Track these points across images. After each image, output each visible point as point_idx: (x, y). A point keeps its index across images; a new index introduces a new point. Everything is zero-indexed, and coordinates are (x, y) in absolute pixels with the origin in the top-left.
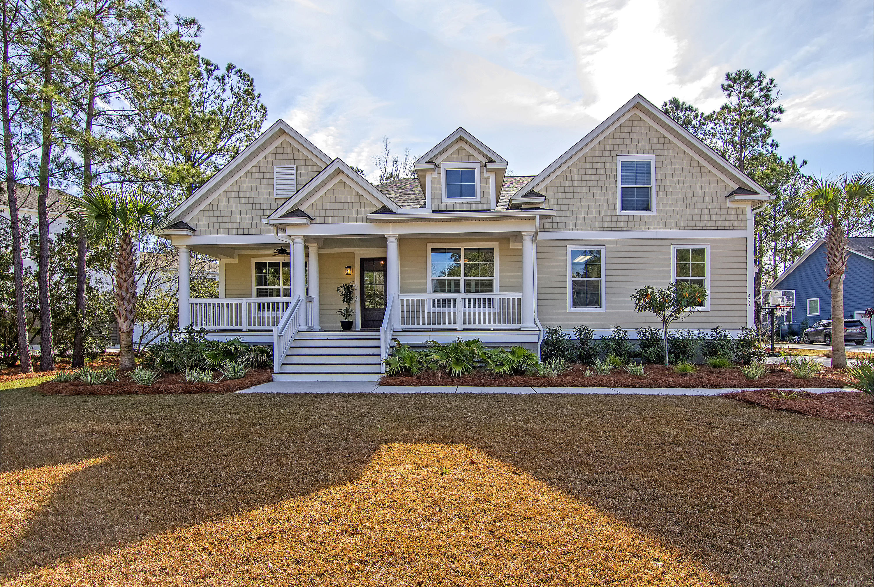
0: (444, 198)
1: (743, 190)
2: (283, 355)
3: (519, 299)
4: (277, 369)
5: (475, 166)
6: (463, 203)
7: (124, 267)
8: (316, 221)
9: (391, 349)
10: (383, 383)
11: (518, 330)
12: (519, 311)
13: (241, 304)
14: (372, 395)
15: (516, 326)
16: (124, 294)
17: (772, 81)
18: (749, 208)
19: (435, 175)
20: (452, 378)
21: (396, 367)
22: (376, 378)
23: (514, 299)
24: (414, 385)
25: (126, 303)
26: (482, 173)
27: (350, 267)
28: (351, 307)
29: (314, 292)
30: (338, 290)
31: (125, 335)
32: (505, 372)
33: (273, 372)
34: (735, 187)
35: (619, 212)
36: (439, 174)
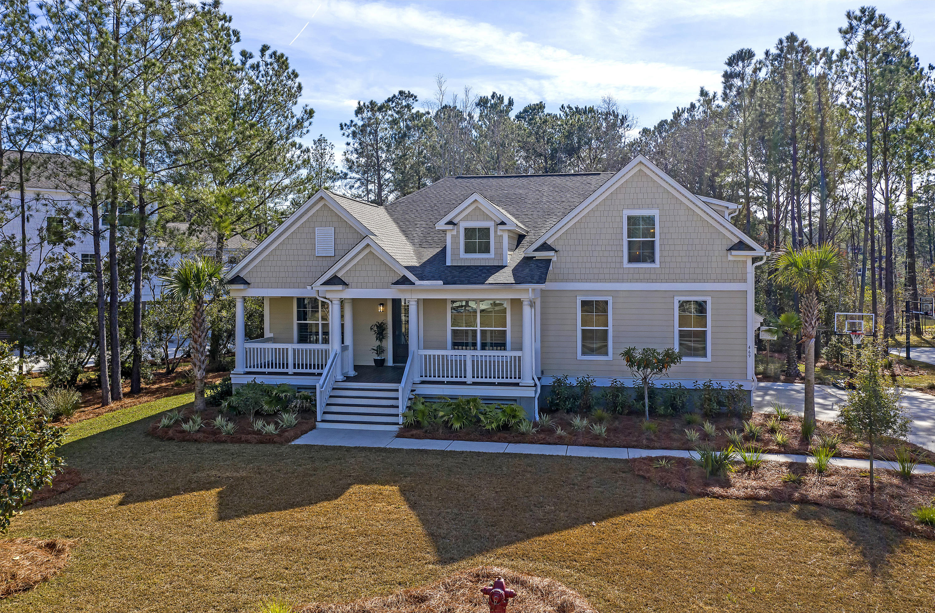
0: (463, 255)
1: (741, 246)
2: (324, 405)
3: (519, 357)
4: (319, 419)
5: (490, 224)
6: (478, 259)
7: (199, 325)
8: (350, 286)
9: (410, 401)
10: (400, 435)
11: (517, 385)
12: (519, 366)
13: (287, 349)
14: (385, 450)
15: (517, 381)
16: (199, 347)
17: (899, 25)
18: (750, 261)
19: (455, 233)
20: (452, 433)
21: (411, 420)
22: (395, 428)
23: (515, 357)
24: (420, 438)
25: (200, 355)
26: (496, 232)
27: (382, 304)
28: (384, 344)
29: (348, 341)
30: (371, 329)
31: (199, 382)
32: (492, 429)
33: (316, 420)
34: (736, 241)
35: (626, 264)
36: (458, 232)
